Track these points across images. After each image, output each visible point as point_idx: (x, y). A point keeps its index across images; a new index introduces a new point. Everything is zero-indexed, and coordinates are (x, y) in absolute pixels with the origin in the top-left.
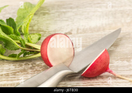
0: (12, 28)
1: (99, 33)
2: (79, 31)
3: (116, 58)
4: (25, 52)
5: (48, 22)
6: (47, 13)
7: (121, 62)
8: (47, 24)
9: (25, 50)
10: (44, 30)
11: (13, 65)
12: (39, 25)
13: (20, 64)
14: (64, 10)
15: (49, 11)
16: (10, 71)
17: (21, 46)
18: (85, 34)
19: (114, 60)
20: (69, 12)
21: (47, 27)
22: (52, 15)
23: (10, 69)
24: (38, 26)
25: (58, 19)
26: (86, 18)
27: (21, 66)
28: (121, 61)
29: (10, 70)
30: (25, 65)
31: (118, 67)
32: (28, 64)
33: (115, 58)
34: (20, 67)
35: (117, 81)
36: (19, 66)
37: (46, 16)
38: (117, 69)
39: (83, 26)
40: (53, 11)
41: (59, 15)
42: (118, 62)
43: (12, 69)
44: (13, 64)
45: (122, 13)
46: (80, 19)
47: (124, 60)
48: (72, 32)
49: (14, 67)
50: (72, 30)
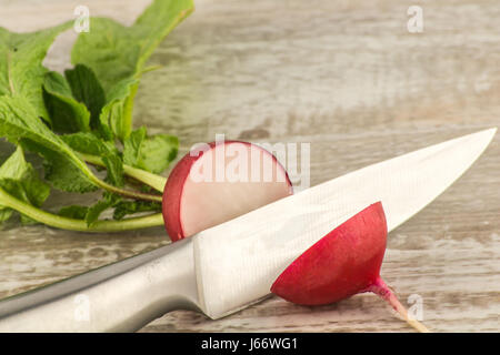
0: (85, 109)
1: (373, 132)
2: (298, 125)
3: (438, 226)
4: (118, 201)
5: (178, 90)
6: (175, 57)
7: (453, 242)
8: (174, 98)
9: (116, 195)
10: (166, 123)
11: (47, 257)
12: (142, 101)
13: (74, 250)
14: (240, 46)
15: (183, 48)
16: (34, 278)
17: (105, 180)
18: (318, 137)
19: (430, 235)
20: (256, 51)
21: (177, 111)
22: (194, 63)
23: (33, 271)
24: (140, 106)
25: (216, 79)
26: (322, 77)
27: (76, 257)
28: (455, 238)
29: (34, 274)
30: (92, 254)
31: (443, 260)
32: (101, 250)
33: (433, 227)
34: (72, 264)
35: (438, 317)
36: (69, 260)
37: (173, 67)
38: (440, 271)
39: (309, 105)
40: (198, 50)
41: (219, 64)
42: (442, 241)
43: (42, 270)
44: (46, 253)
45: (457, 57)
46: (298, 79)
47: (464, 237)
48: (272, 130)
49: (49, 262)
50: (268, 122)
